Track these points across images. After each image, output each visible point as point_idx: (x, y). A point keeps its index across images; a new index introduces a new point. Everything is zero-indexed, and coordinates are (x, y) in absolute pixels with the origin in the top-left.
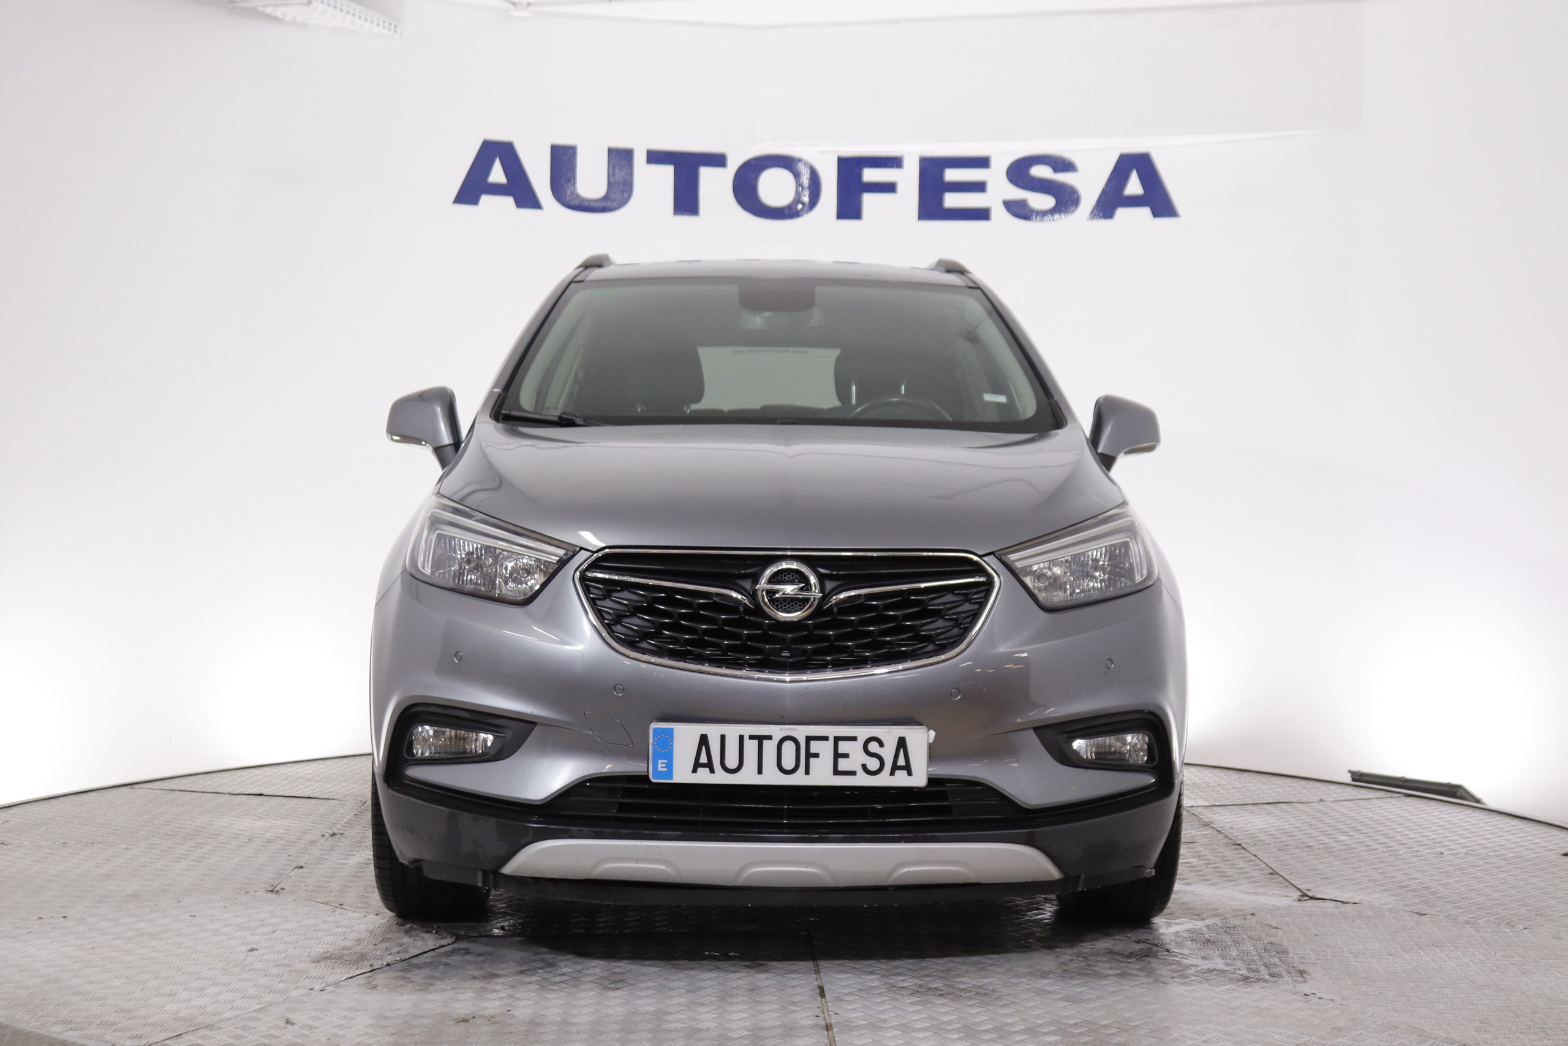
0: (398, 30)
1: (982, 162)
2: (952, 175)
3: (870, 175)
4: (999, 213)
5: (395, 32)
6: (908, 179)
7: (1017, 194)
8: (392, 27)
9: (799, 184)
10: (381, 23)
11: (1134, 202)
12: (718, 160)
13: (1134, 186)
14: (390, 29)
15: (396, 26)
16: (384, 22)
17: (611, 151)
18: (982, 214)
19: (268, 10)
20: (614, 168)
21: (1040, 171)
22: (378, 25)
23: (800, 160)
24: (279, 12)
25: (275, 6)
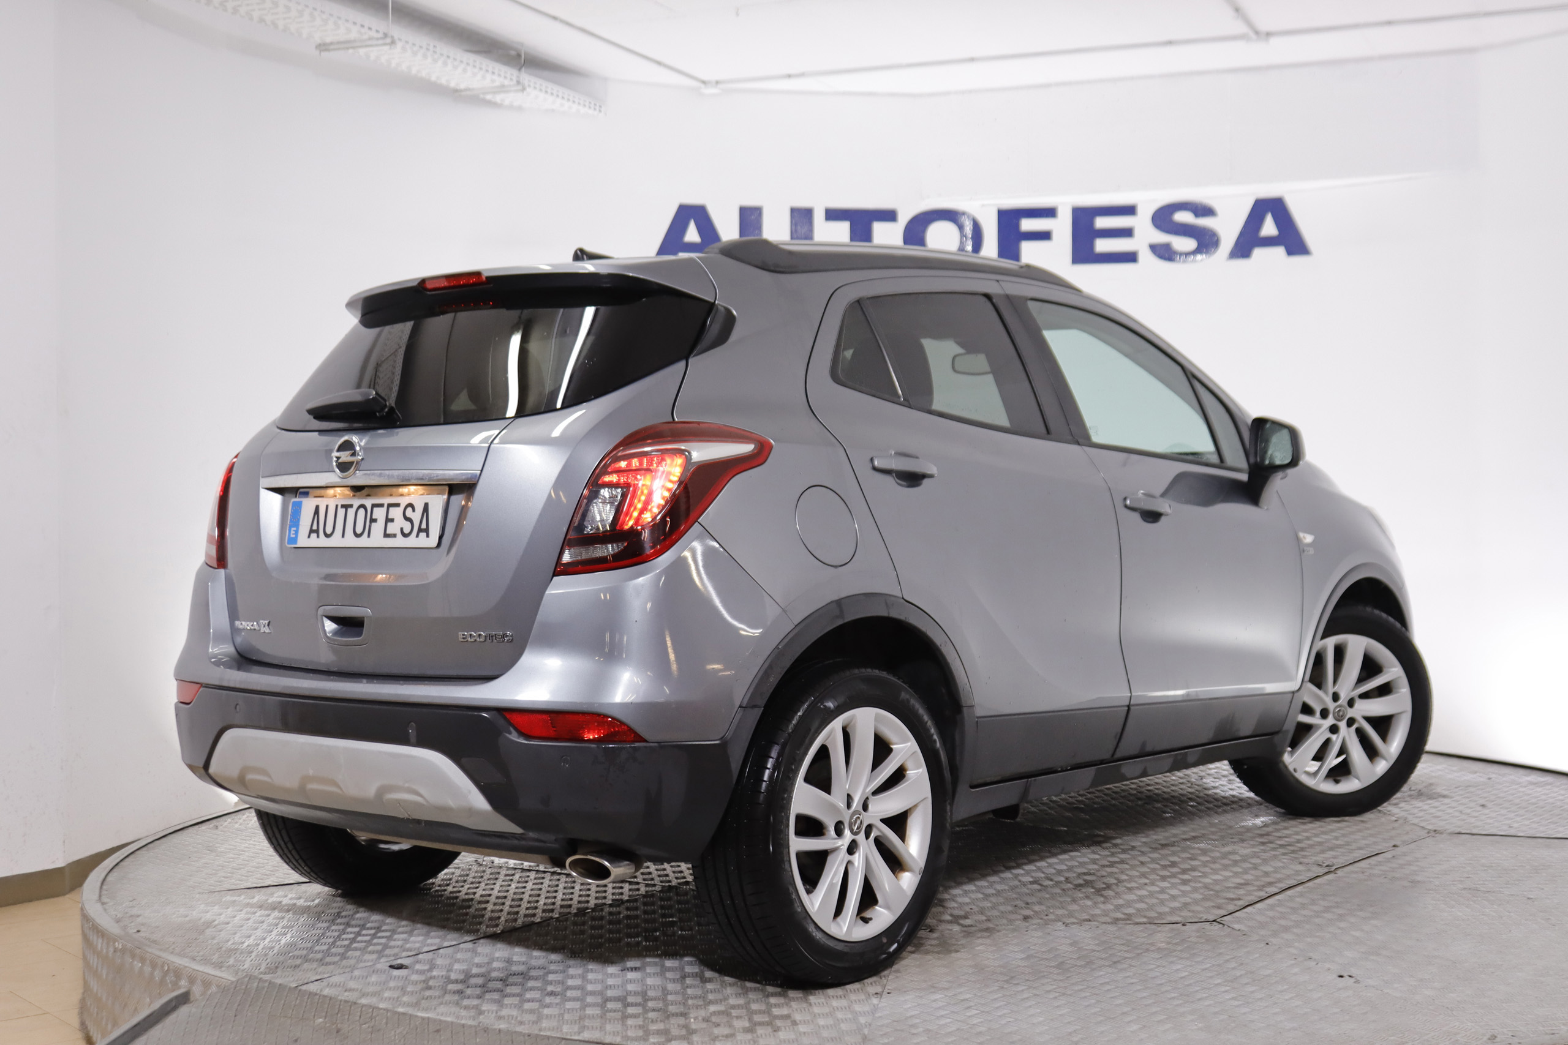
0: (603, 109)
1: (1129, 210)
2: (1101, 222)
3: (1028, 225)
4: (1145, 256)
5: (600, 111)
6: (1062, 228)
7: (1161, 238)
8: (597, 108)
9: (963, 235)
10: (587, 104)
11: (1269, 242)
12: (889, 216)
13: (1269, 228)
14: (595, 109)
15: (600, 106)
16: (590, 103)
17: (793, 211)
18: (1130, 257)
19: (489, 97)
20: (796, 225)
21: (1183, 217)
22: (585, 106)
23: (964, 214)
24: (498, 98)
25: (494, 93)
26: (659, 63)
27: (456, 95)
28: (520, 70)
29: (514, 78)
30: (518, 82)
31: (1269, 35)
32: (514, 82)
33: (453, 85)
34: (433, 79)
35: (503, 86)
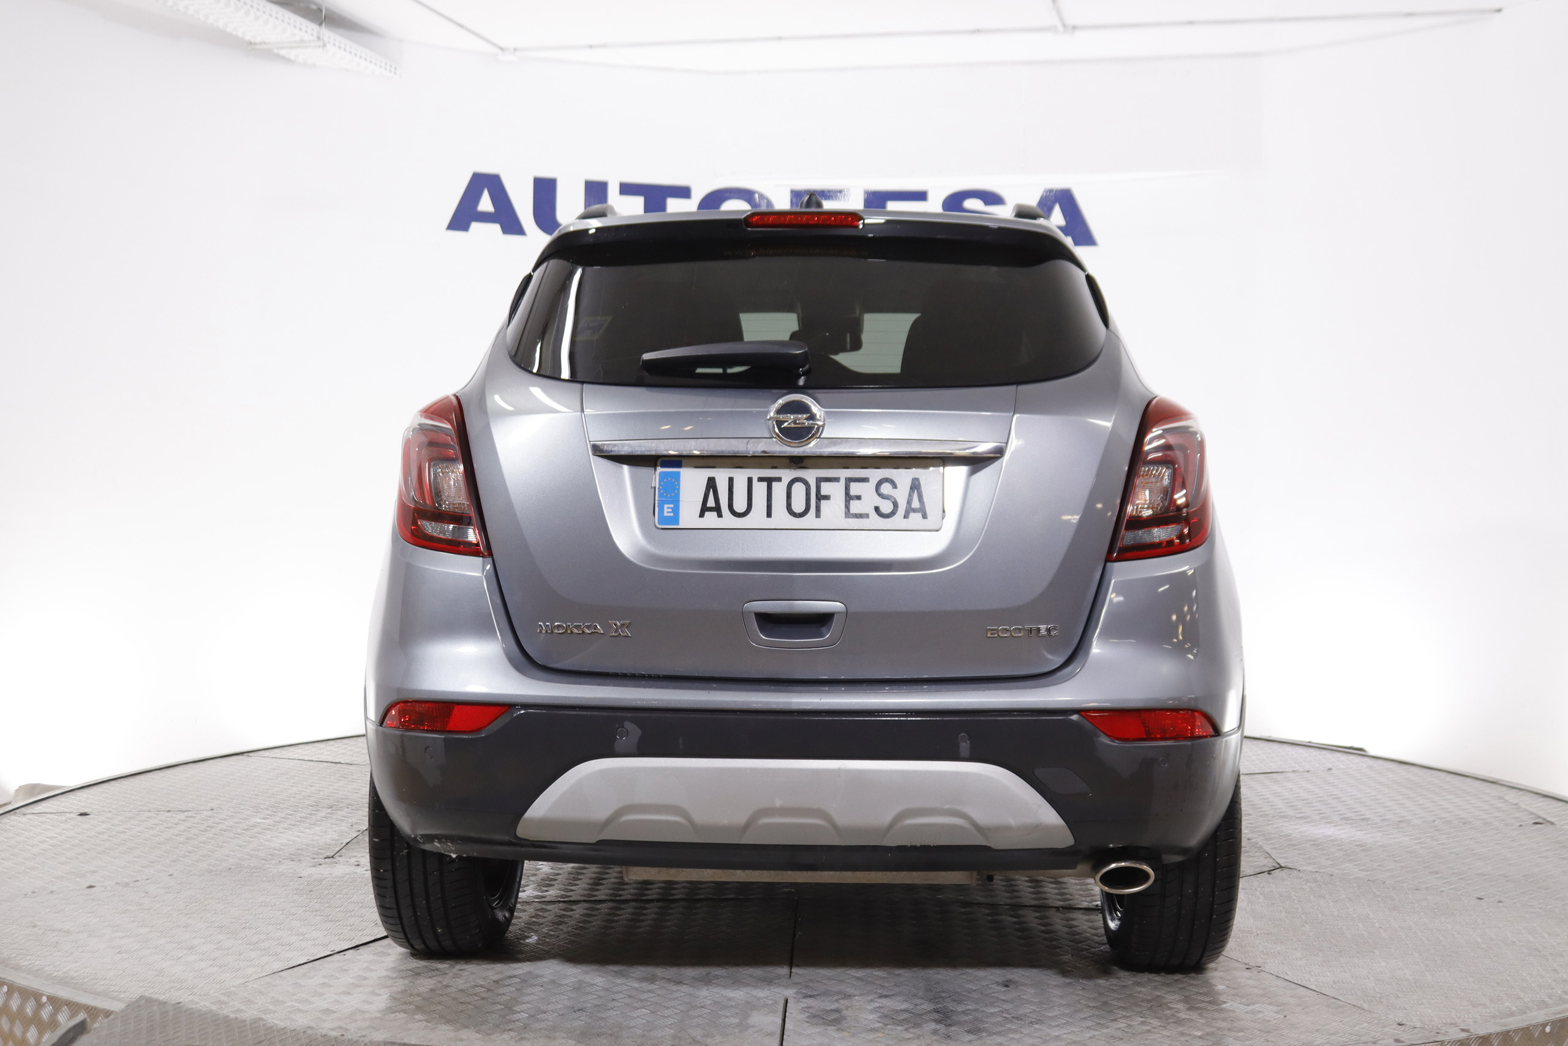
0: (398, 71)
1: (921, 196)
2: (893, 206)
5: (395, 73)
8: (393, 69)
10: (383, 65)
12: (684, 193)
13: (1058, 219)
14: (390, 71)
15: (396, 69)
16: (386, 64)
17: (588, 184)
19: (283, 52)
20: (590, 199)
21: (973, 204)
22: (381, 66)
23: (757, 193)
24: (292, 54)
25: (291, 48)
26: (461, 26)
27: (251, 48)
28: (320, 24)
29: (315, 33)
30: (319, 38)
31: (1074, 28)
32: (315, 38)
33: (248, 38)
34: (229, 30)
35: (302, 41)
